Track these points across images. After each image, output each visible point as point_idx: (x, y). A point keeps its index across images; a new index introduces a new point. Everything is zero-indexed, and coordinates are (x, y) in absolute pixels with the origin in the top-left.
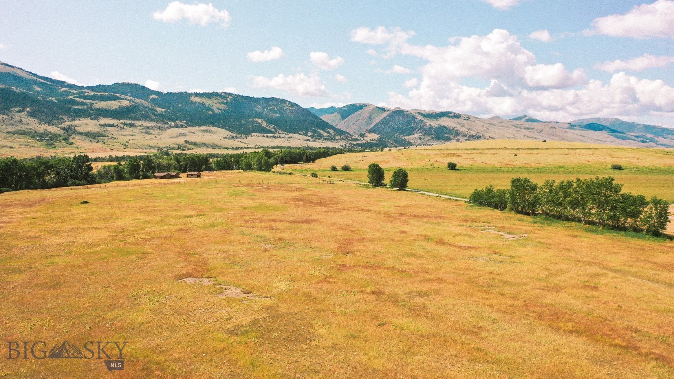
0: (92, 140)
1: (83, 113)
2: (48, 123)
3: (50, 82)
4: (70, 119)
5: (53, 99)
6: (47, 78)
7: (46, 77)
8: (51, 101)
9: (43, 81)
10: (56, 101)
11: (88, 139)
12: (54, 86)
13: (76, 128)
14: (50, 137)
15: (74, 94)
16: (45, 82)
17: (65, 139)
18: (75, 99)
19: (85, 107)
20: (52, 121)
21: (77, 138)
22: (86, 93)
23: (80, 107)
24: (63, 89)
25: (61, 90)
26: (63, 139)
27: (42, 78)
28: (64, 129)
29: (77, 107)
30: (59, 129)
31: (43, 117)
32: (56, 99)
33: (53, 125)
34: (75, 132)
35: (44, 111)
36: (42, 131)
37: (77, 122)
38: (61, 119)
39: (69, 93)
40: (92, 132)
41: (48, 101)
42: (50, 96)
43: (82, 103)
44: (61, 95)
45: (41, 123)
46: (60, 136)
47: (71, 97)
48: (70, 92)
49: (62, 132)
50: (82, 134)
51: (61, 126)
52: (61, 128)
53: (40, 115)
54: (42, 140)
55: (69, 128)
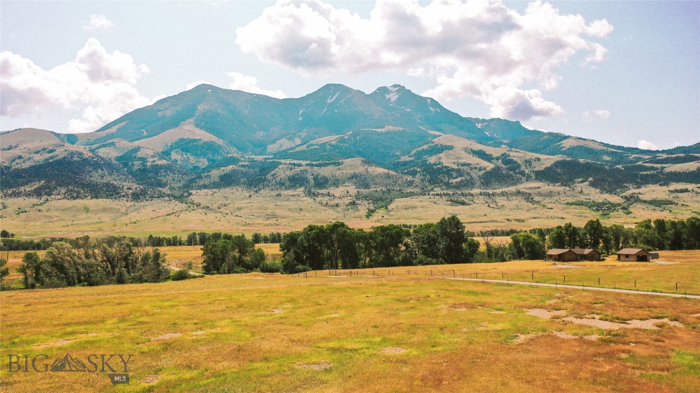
0: (656, 208)
1: (652, 179)
2: (610, 192)
3: (622, 150)
4: (636, 187)
5: (619, 166)
6: (620, 147)
7: (618, 145)
8: (617, 169)
9: (613, 150)
10: (623, 169)
11: (652, 207)
12: (625, 153)
13: (639, 196)
14: (607, 207)
15: (644, 160)
16: (615, 150)
17: (624, 208)
18: (644, 164)
19: (655, 172)
20: (615, 190)
21: (638, 206)
22: (659, 156)
23: (649, 173)
24: (634, 156)
25: (632, 157)
26: (621, 209)
27: (613, 147)
28: (626, 197)
29: (645, 173)
30: (620, 198)
31: (606, 187)
32: (623, 167)
33: (615, 194)
34: (638, 200)
35: (607, 180)
36: (600, 201)
37: (643, 190)
38: (626, 187)
39: (639, 159)
40: (659, 199)
41: (614, 170)
42: (619, 164)
43: (652, 168)
44: (632, 162)
45: (601, 193)
46: (619, 205)
47: (640, 163)
48: (641, 158)
49: (623, 201)
50: (645, 202)
51: (624, 194)
52: (622, 197)
53: (603, 184)
54: (598, 210)
55: (631, 197)
